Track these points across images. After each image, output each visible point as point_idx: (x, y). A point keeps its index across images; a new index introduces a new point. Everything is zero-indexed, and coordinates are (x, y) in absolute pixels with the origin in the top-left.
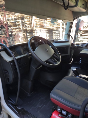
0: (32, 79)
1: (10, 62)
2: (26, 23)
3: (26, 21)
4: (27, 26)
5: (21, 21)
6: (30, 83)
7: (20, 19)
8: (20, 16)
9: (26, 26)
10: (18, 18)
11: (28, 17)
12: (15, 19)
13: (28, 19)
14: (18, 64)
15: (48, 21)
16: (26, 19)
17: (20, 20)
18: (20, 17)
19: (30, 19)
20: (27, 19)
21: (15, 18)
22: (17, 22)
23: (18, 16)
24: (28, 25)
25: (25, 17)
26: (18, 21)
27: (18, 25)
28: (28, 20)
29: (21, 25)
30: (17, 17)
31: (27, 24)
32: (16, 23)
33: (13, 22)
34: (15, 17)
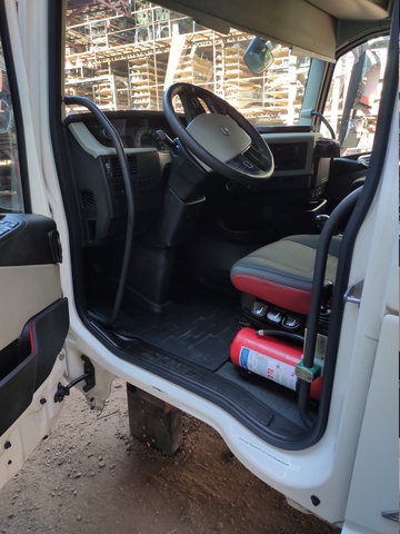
0: (169, 244)
1: (105, 158)
2: (134, 92)
3: (134, 80)
4: (140, 102)
5: (116, 82)
6: (161, 261)
7: (109, 70)
8: (110, 58)
9: (135, 102)
10: (99, 68)
11: (144, 62)
12: (89, 73)
13: (144, 70)
14: (132, 172)
15: (236, 83)
16: (135, 71)
17: (110, 77)
18: (108, 61)
19: (152, 71)
20: (139, 73)
21: (90, 65)
22: (95, 82)
23: (101, 60)
24: (144, 101)
25: (132, 64)
26: (102, 81)
27: (99, 98)
28: (145, 77)
29: (111, 100)
30: (97, 63)
31: (141, 94)
32: (90, 89)
33: (79, 84)
34: (86, 61)
